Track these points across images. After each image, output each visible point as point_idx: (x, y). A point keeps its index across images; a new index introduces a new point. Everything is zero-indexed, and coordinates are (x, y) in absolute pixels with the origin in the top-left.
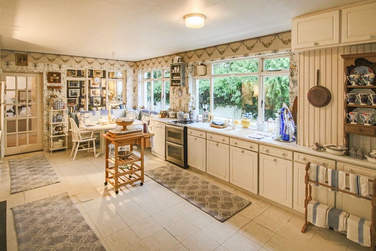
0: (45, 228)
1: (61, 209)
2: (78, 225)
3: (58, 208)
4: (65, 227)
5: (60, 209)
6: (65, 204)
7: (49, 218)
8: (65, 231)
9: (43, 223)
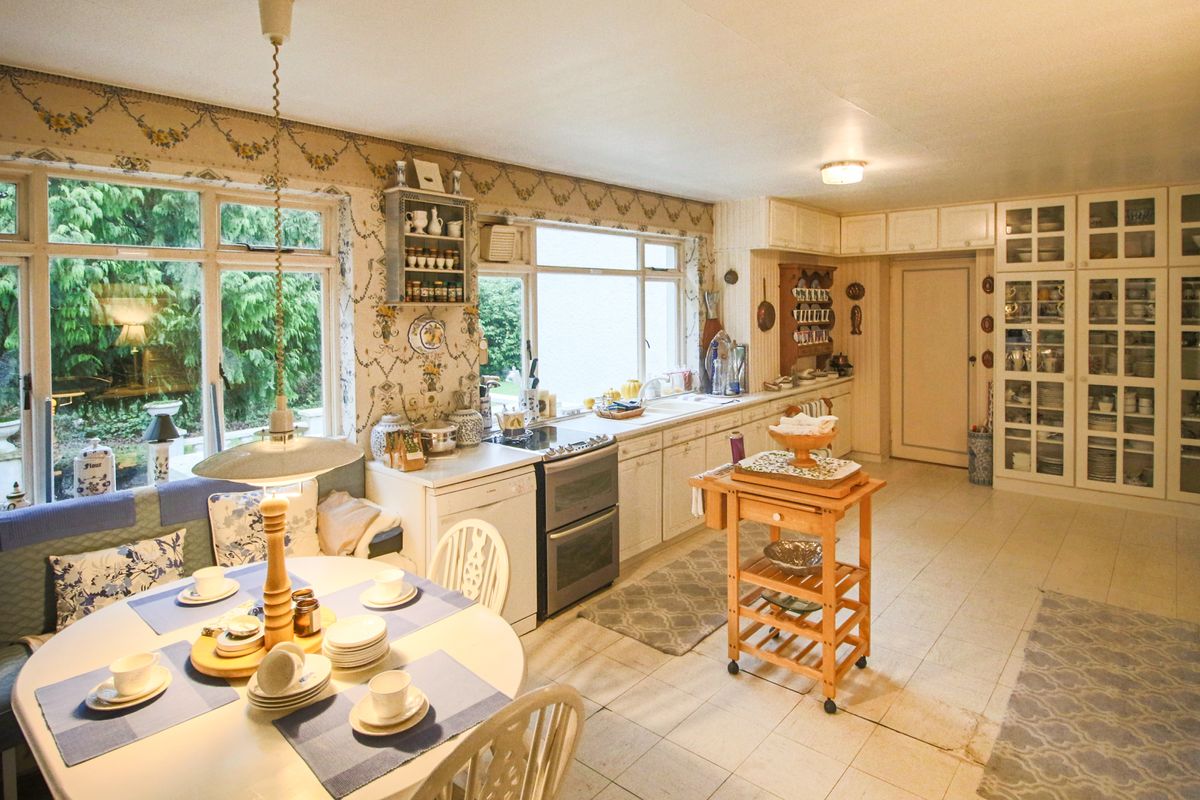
0: (1129, 721)
1: (1055, 740)
2: (1046, 672)
3: (1061, 748)
4: (1078, 691)
5: (1055, 743)
6: (1028, 747)
7: (1108, 743)
8: (1084, 683)
9: (1129, 738)
